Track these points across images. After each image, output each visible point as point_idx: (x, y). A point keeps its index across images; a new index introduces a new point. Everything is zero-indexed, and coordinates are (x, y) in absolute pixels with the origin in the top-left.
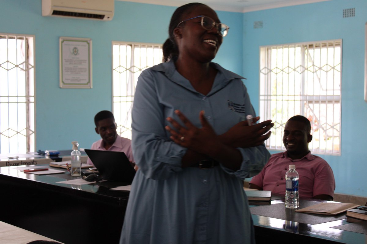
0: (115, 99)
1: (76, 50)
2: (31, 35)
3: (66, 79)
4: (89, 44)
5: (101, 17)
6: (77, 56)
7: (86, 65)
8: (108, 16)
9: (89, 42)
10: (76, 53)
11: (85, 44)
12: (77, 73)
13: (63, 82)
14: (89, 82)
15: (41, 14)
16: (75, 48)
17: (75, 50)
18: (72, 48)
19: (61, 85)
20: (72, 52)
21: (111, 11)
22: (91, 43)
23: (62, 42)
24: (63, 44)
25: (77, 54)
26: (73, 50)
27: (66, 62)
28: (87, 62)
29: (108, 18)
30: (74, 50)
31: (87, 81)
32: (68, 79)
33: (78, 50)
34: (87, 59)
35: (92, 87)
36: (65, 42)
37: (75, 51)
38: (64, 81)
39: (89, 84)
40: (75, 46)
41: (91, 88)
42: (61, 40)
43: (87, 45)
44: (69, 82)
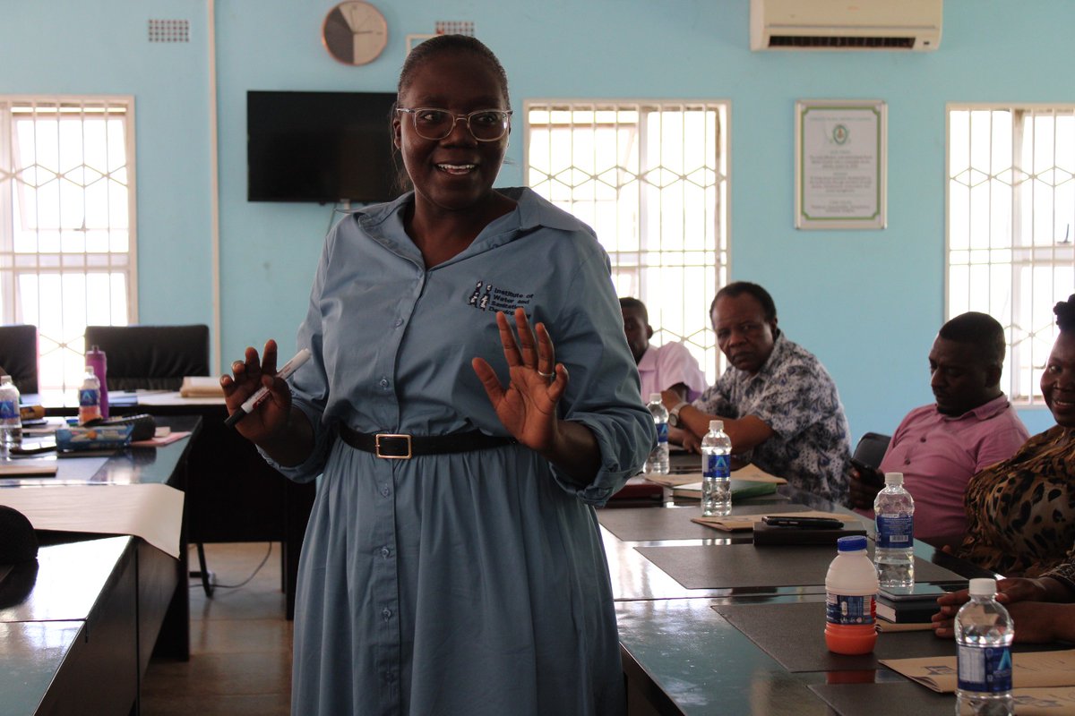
0: (954, 258)
1: (843, 131)
2: (719, 99)
3: (813, 207)
4: (878, 114)
5: (906, 42)
6: (845, 147)
7: (868, 170)
8: (926, 40)
9: (877, 108)
10: (840, 140)
11: (869, 114)
12: (844, 191)
13: (803, 213)
14: (878, 212)
15: (749, 47)
16: (840, 127)
17: (840, 132)
18: (830, 127)
19: (799, 220)
20: (830, 135)
21: (933, 27)
22: (885, 110)
23: (804, 114)
24: (806, 117)
25: (843, 142)
26: (834, 132)
27: (814, 162)
28: (874, 161)
29: (927, 43)
30: (837, 132)
31: (874, 209)
32: (819, 207)
33: (847, 133)
34: (874, 154)
35: (886, 226)
36: (812, 113)
37: (840, 134)
38: (806, 211)
39: (877, 218)
40: (841, 122)
41: (883, 228)
42: (799, 108)
43: (874, 118)
44: (823, 213)
